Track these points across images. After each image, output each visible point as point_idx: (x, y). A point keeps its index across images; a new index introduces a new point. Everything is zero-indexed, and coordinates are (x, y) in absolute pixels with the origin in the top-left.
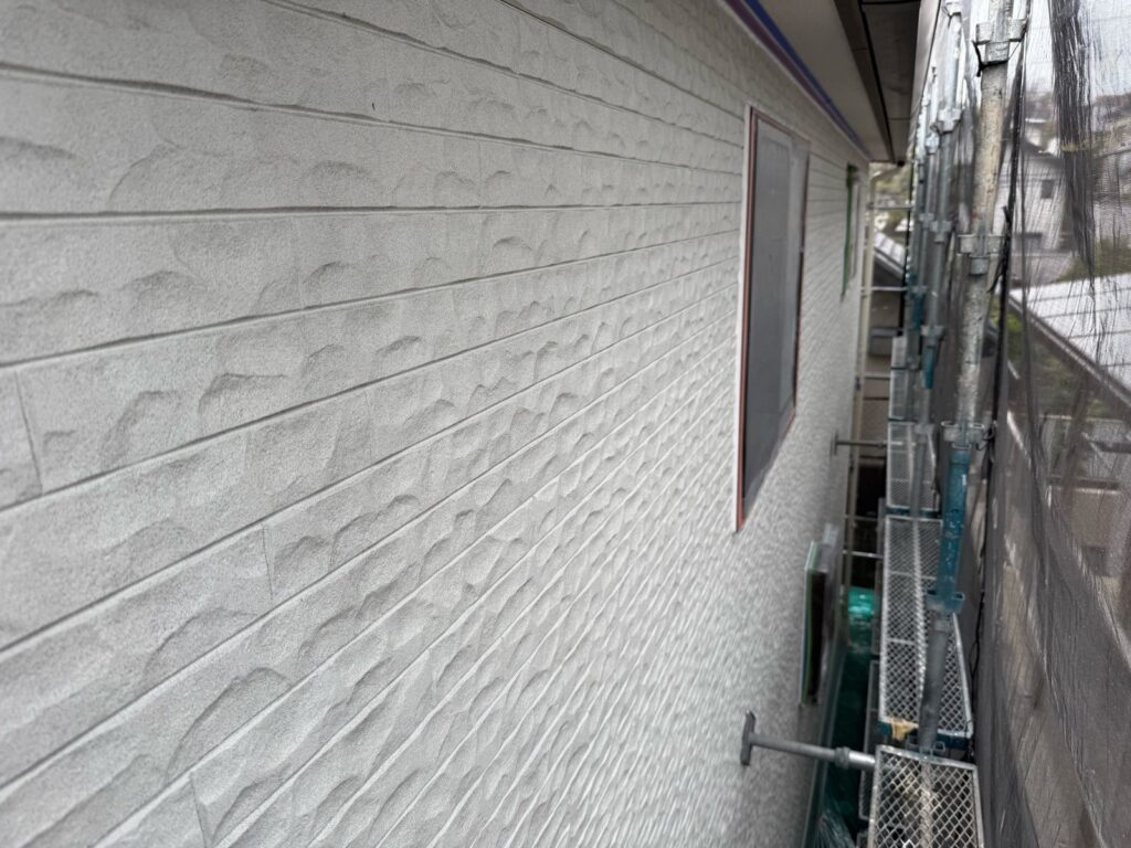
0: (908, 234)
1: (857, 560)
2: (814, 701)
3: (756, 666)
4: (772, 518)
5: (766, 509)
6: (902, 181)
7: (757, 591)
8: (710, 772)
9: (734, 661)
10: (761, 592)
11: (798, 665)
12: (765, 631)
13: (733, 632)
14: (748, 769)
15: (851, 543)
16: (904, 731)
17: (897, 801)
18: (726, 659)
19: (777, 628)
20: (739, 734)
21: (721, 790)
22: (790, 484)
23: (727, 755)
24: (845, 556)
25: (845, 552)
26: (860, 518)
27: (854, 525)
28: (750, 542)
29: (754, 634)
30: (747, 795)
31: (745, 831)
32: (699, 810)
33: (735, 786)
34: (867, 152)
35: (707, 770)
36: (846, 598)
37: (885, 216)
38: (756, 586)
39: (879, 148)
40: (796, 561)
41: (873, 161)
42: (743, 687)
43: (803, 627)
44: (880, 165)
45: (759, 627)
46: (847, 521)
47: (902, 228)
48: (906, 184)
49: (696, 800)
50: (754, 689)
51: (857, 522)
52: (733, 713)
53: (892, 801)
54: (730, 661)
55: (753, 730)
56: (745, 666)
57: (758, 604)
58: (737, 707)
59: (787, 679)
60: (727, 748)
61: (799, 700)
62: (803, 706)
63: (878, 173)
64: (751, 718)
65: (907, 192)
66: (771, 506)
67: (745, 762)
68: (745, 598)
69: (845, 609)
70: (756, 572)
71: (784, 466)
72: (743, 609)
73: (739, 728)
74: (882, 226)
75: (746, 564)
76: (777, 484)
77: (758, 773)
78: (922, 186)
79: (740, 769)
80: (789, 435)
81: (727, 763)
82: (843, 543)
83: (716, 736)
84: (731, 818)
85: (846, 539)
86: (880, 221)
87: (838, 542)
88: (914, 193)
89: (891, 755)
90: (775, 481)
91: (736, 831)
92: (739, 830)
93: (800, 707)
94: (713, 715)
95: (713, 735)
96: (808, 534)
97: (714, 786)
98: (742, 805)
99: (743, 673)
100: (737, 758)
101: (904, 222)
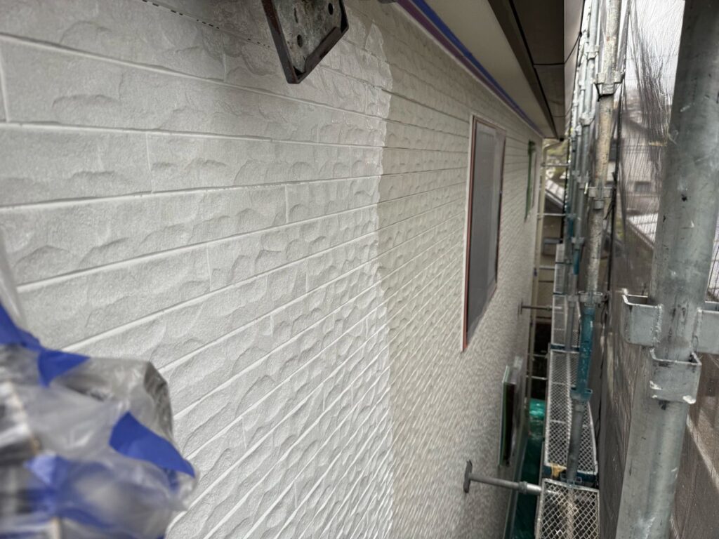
0: (566, 180)
1: (534, 381)
2: (508, 463)
3: (473, 434)
4: (483, 348)
5: (479, 342)
6: (564, 148)
7: (474, 390)
8: (447, 489)
9: (461, 428)
10: (476, 390)
11: (497, 440)
12: (478, 414)
13: (460, 410)
14: (468, 495)
15: (531, 370)
16: (558, 471)
17: (553, 509)
18: (456, 426)
19: (485, 414)
20: (463, 472)
21: (452, 503)
22: (493, 329)
23: (456, 483)
24: (527, 379)
25: (527, 376)
26: (537, 355)
27: (533, 359)
28: (470, 360)
29: (472, 415)
30: (467, 511)
31: (466, 533)
32: (440, 510)
33: (460, 504)
34: (541, 133)
35: (445, 488)
36: (528, 405)
37: (554, 170)
38: (474, 386)
39: (549, 131)
40: (497, 376)
41: (545, 138)
42: (465, 444)
43: (501, 417)
44: (549, 140)
45: (475, 411)
46: (529, 357)
47: (563, 177)
48: (566, 150)
49: (439, 504)
50: (472, 448)
51: (535, 358)
52: (460, 458)
53: (551, 509)
54: (458, 427)
55: (471, 472)
56: (466, 433)
57: (474, 397)
58: (462, 456)
59: (491, 448)
60: (456, 478)
61: (499, 463)
62: (501, 466)
63: (548, 145)
64: (470, 464)
65: (566, 155)
66: (482, 340)
67: (466, 491)
68: (467, 391)
69: (527, 412)
70: (473, 378)
71: (490, 317)
72: (466, 398)
73: (463, 469)
74: (551, 176)
75: (468, 372)
76: (486, 328)
77: (473, 500)
78: (574, 154)
79: (463, 494)
80: (493, 299)
81: (455, 487)
82: (526, 370)
83: (450, 470)
84: (458, 522)
85: (528, 368)
86: (550, 173)
87: (523, 368)
88: (570, 157)
89: (550, 484)
90: (485, 326)
91: (460, 531)
92: (463, 532)
93: (499, 467)
94: (449, 456)
95: (448, 469)
96: (504, 361)
97: (449, 498)
98: (464, 516)
99: (465, 436)
100: (461, 486)
101: (565, 174)
